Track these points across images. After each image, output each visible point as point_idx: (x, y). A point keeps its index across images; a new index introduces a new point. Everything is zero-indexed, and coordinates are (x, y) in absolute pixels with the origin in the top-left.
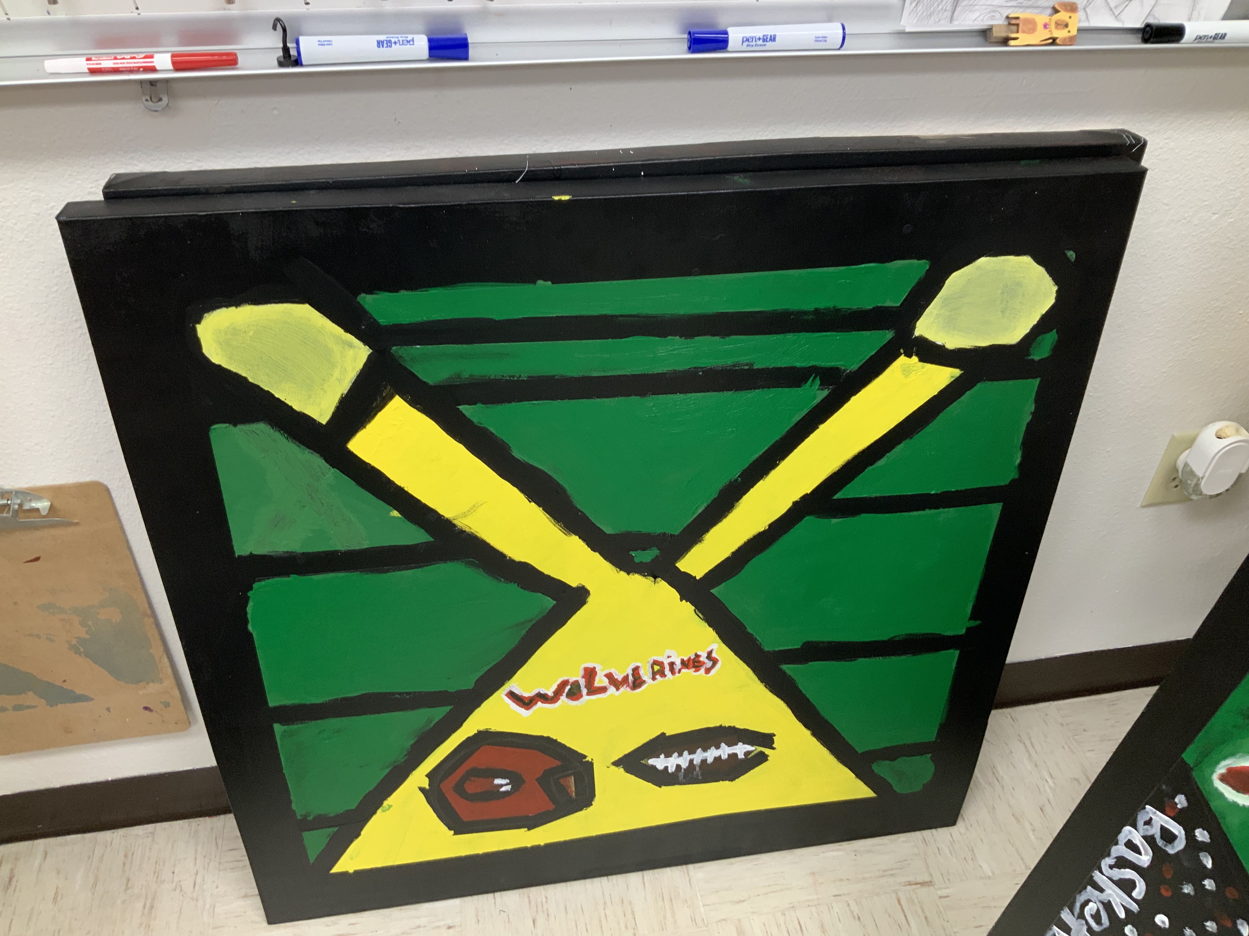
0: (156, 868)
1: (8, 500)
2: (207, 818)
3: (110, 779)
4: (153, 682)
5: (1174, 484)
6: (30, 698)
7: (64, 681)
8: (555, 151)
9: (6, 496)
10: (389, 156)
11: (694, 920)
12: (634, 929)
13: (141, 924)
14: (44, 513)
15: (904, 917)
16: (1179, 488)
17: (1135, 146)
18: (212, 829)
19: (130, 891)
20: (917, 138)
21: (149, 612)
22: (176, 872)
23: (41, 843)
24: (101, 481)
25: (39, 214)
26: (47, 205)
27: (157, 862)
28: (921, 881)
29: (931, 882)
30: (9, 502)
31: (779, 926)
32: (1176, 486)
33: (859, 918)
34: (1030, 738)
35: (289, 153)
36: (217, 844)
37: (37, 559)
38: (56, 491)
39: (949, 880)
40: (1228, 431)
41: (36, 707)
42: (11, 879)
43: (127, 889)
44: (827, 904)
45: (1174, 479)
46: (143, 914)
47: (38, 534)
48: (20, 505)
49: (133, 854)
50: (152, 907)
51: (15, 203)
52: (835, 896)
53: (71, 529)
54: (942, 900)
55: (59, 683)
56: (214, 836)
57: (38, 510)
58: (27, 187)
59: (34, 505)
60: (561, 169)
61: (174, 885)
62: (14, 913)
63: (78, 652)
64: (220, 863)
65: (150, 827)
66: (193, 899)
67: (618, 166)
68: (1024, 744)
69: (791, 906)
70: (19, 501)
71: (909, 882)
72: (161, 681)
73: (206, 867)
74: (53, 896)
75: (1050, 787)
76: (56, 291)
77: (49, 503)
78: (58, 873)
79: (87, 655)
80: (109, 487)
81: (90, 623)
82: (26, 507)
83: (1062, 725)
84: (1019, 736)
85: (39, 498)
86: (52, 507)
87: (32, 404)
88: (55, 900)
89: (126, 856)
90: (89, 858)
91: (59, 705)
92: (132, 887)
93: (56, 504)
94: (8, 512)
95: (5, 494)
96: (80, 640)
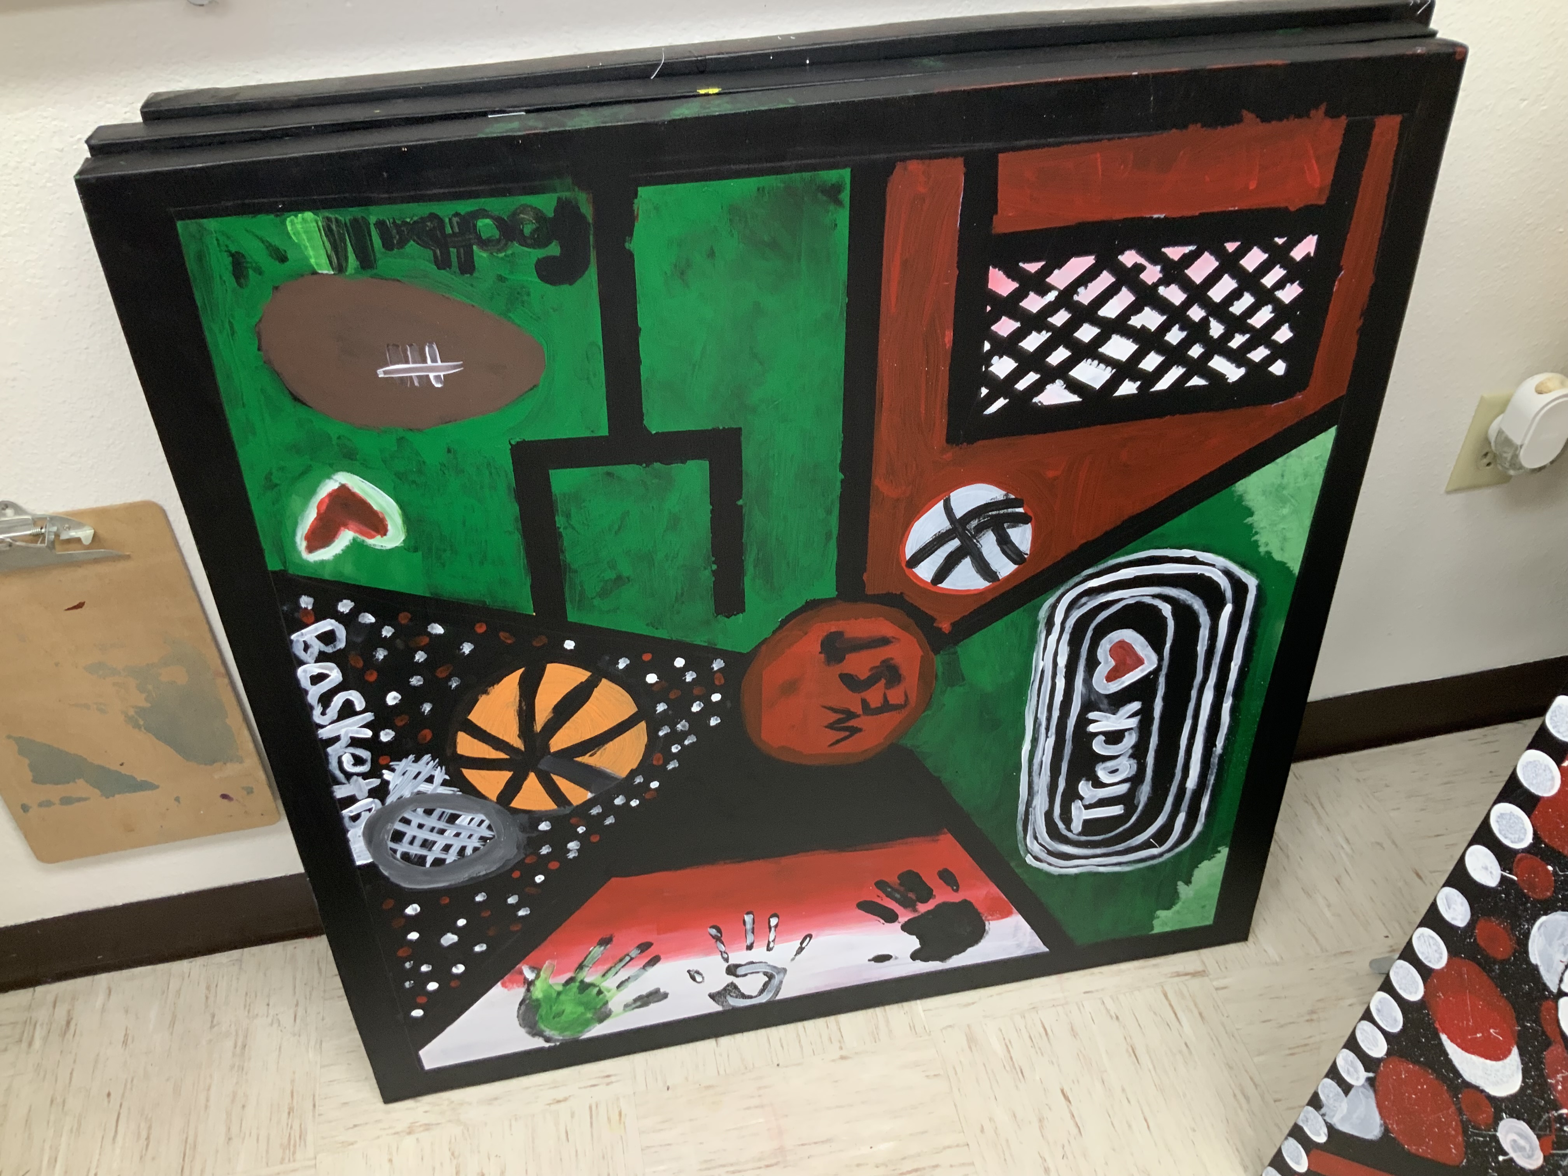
0: (246, 1000)
1: (41, 528)
2: (305, 940)
3: (183, 893)
4: (231, 760)
5: (1486, 461)
6: (80, 787)
7: (122, 765)
8: (696, 41)
9: (39, 523)
10: (491, 57)
11: (912, 1027)
12: (840, 1042)
13: (232, 1067)
14: (87, 541)
15: (1173, 1015)
16: (1492, 466)
17: (1419, 7)
18: (313, 951)
19: (216, 1028)
21: (222, 670)
22: (271, 1004)
23: (103, 979)
24: (155, 500)
25: (62, 150)
26: (72, 137)
27: (246, 994)
28: (1192, 971)
29: (1204, 971)
30: (43, 530)
31: (1018, 1030)
32: (1489, 464)
33: (1117, 1018)
34: (1319, 798)
36: (320, 970)
37: (80, 606)
38: (100, 515)
39: (1226, 968)
40: (1550, 385)
41: (88, 799)
42: (68, 1023)
43: (212, 1027)
44: (1077, 1003)
45: (1486, 455)
46: (234, 1055)
47: (81, 572)
48: (57, 535)
49: (217, 986)
50: (244, 1046)
51: (33, 137)
52: (1086, 993)
53: (121, 565)
54: (1221, 992)
55: (115, 767)
56: (316, 960)
57: (78, 540)
58: (45, 114)
59: (73, 534)
60: (706, 60)
61: (270, 1020)
62: (75, 1062)
63: (137, 726)
64: (325, 991)
65: (235, 954)
66: (294, 1035)
67: (777, 53)
68: (1312, 805)
69: (1032, 1006)
70: (55, 529)
71: (1177, 972)
72: (241, 760)
73: (308, 997)
74: (122, 1039)
75: (1347, 854)
77: (92, 531)
78: (127, 1012)
79: (148, 729)
80: (166, 508)
81: (150, 687)
82: (64, 536)
83: (1358, 780)
84: (1305, 796)
85: (79, 525)
86: (95, 536)
87: (64, 402)
88: (125, 1043)
89: (208, 988)
90: (163, 993)
91: (117, 796)
92: (219, 1024)
93: (101, 532)
94: (43, 542)
95: (37, 521)
96: (139, 710)
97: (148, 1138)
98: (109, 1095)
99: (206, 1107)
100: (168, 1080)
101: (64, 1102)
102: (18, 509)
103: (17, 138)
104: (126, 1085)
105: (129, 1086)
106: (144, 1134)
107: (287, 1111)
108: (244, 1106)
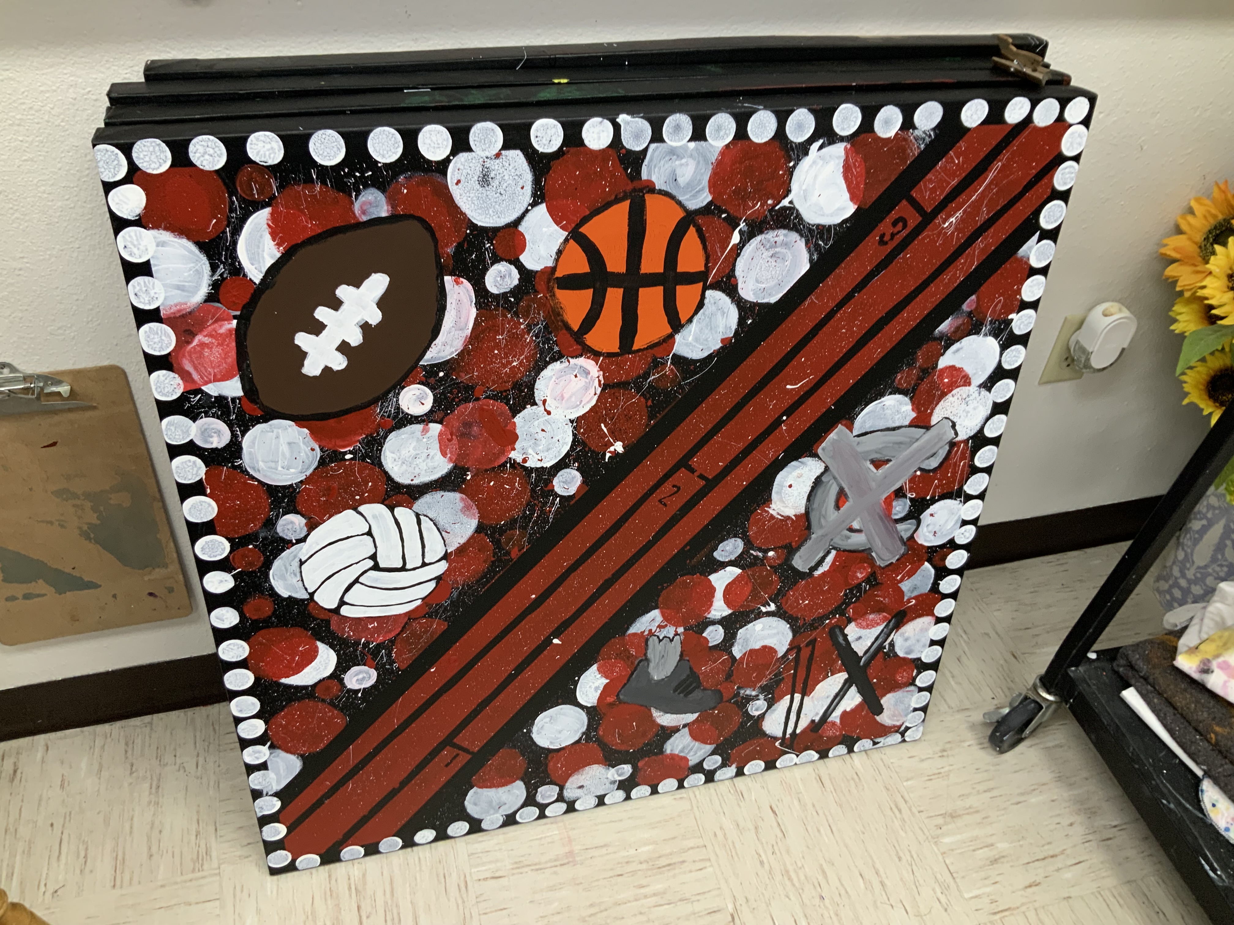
0: (157, 753)
2: (202, 707)
4: (159, 567)
5: (1067, 363)
6: (40, 587)
7: (74, 568)
8: (546, 44)
9: (28, 380)
10: (399, 47)
13: (150, 803)
14: (65, 396)
16: (1071, 366)
17: (1039, 45)
18: (208, 716)
19: (135, 774)
20: (857, 38)
21: (158, 496)
22: (178, 755)
23: (41, 739)
24: (119, 365)
25: (75, 99)
27: (157, 748)
30: (32, 385)
32: (1068, 365)
35: (309, 43)
36: (214, 729)
37: (54, 444)
38: (77, 375)
40: (1112, 310)
41: (45, 595)
42: (15, 772)
43: (131, 773)
45: (1067, 358)
46: (150, 794)
47: (57, 418)
48: (43, 389)
49: (133, 743)
50: (158, 787)
51: (54, 88)
53: (89, 414)
55: (68, 570)
56: (211, 722)
57: (59, 393)
58: (65, 71)
59: (54, 389)
60: (557, 58)
61: (177, 767)
62: (22, 801)
63: (88, 538)
64: (219, 745)
65: (147, 718)
66: (198, 778)
67: (606, 56)
70: (41, 384)
72: (166, 566)
73: (206, 750)
74: (59, 783)
75: (965, 642)
76: (88, 175)
77: (70, 387)
78: (62, 763)
79: (97, 542)
80: (127, 371)
81: (102, 508)
82: (48, 390)
83: (973, 590)
85: (59, 383)
86: (72, 390)
87: (57, 288)
88: (62, 786)
89: (127, 744)
90: (91, 748)
91: (68, 593)
92: (137, 770)
93: (76, 388)
94: (33, 394)
95: (26, 378)
96: (91, 526)
97: (86, 857)
98: (52, 825)
99: (131, 833)
100: (99, 813)
101: (16, 830)
102: (13, 369)
103: (42, 88)
104: (65, 818)
105: (68, 818)
106: (82, 854)
107: (194, 834)
108: (160, 832)
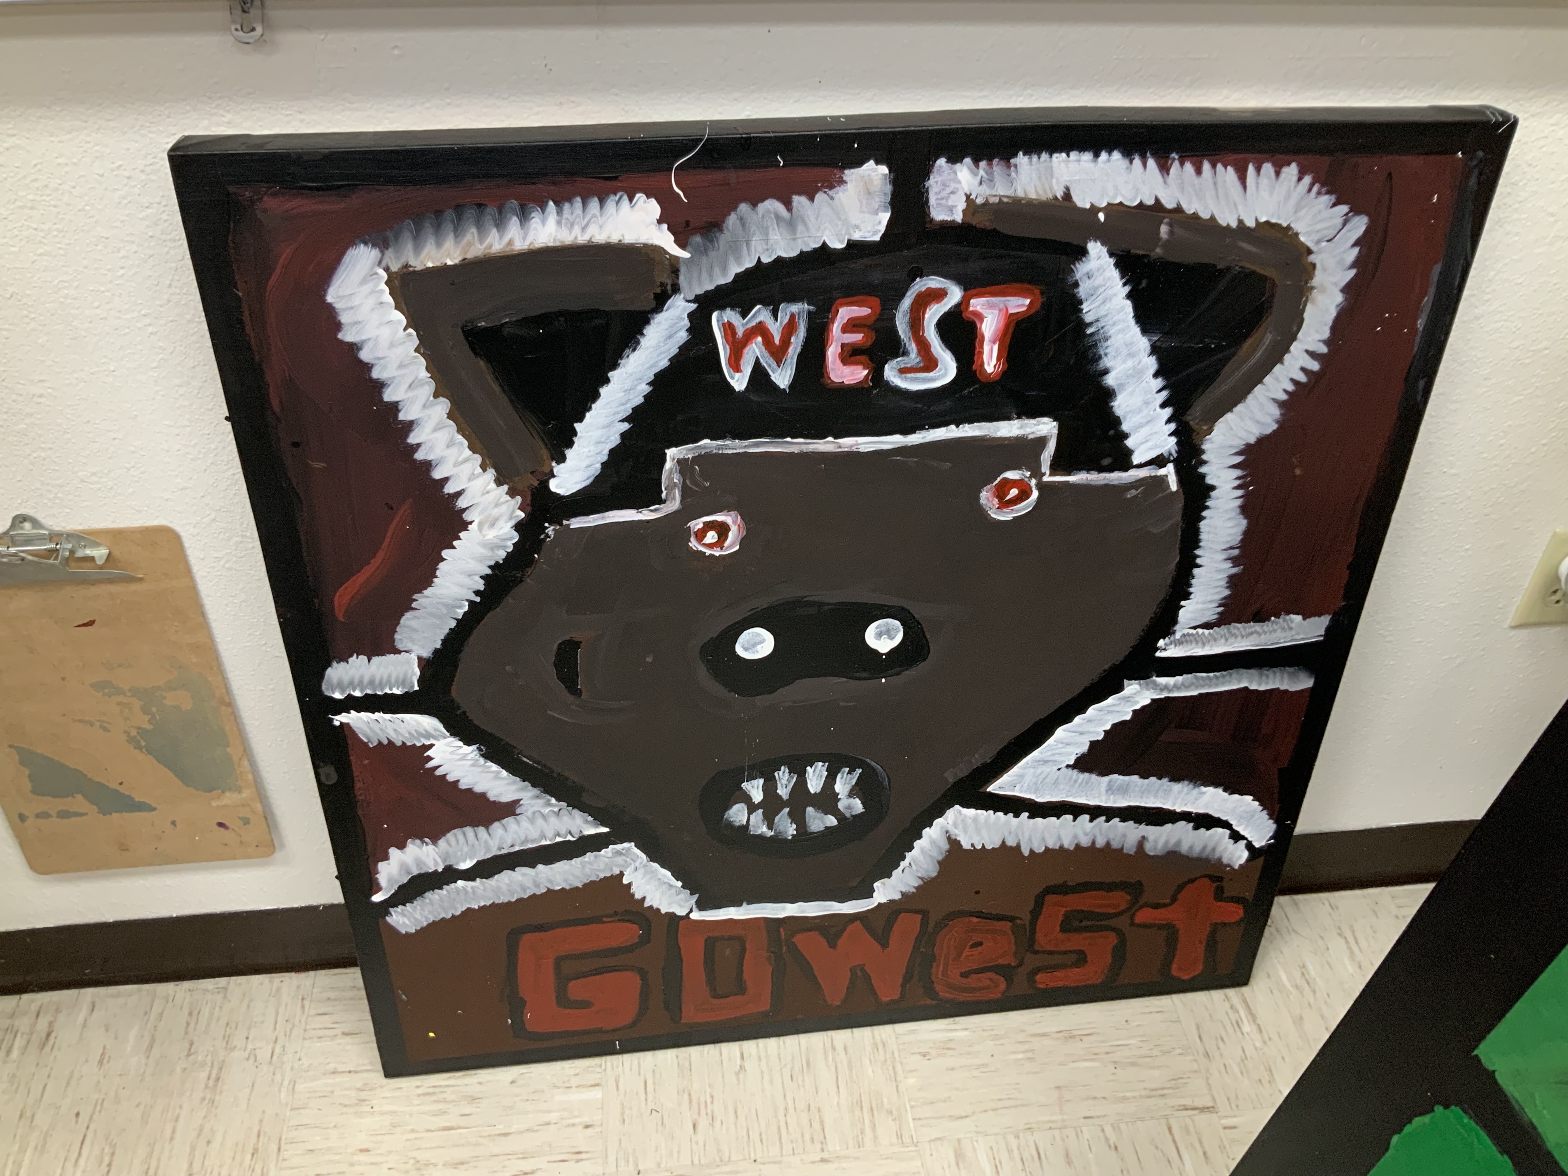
0: (226, 1031)
1: (57, 544)
2: (293, 974)
3: (174, 915)
4: (230, 789)
5: (1555, 598)
6: (79, 803)
7: (121, 784)
9: (55, 539)
11: (900, 1136)
12: (822, 1143)
13: (204, 1099)
14: (100, 562)
15: (1175, 1150)
16: (1561, 604)
18: (298, 987)
19: (193, 1056)
20: (1216, 111)
21: (225, 699)
22: (250, 1038)
23: (89, 992)
24: (171, 525)
25: (102, 176)
26: (113, 163)
27: (228, 1024)
28: (1201, 1106)
29: (1213, 1107)
30: (58, 547)
31: (1010, 1151)
32: (1558, 602)
33: (1116, 1148)
34: (1353, 932)
35: (412, 106)
36: (303, 1007)
37: (91, 623)
38: (116, 536)
39: (1237, 1106)
41: (86, 814)
42: (48, 1035)
43: (189, 1055)
44: (1075, 1128)
45: (1555, 592)
46: (206, 1087)
47: (93, 591)
48: (72, 552)
49: (199, 1012)
50: (218, 1079)
51: (75, 160)
52: (1085, 1118)
53: (133, 587)
54: (1227, 1131)
55: (114, 785)
56: (300, 997)
57: (92, 559)
58: (88, 139)
59: (89, 552)
61: (246, 1054)
62: (49, 1076)
63: (138, 747)
64: (305, 1030)
65: (222, 981)
66: (269, 1072)
67: (825, 135)
68: (1345, 938)
69: (1028, 1126)
70: (70, 546)
71: (1184, 1105)
72: (239, 790)
73: (288, 1034)
74: (98, 1058)
76: (122, 275)
77: (108, 551)
78: (107, 1030)
79: (149, 752)
80: (181, 534)
81: (154, 709)
82: (80, 554)
83: (1397, 917)
84: (1340, 928)
85: (96, 545)
86: (110, 556)
87: (89, 421)
88: (101, 1062)
89: (190, 1014)
90: (146, 1013)
91: (114, 815)
92: (196, 1052)
93: (116, 553)
94: (56, 559)
95: (54, 536)
96: (142, 731)
97: (109, 1165)
98: (78, 1114)
99: (172, 1139)
100: (137, 1106)
101: (33, 1116)
102: (35, 523)
103: (59, 161)
104: (96, 1105)
105: (98, 1108)
106: (107, 1160)
107: (251, 1151)
108: (209, 1142)
